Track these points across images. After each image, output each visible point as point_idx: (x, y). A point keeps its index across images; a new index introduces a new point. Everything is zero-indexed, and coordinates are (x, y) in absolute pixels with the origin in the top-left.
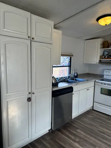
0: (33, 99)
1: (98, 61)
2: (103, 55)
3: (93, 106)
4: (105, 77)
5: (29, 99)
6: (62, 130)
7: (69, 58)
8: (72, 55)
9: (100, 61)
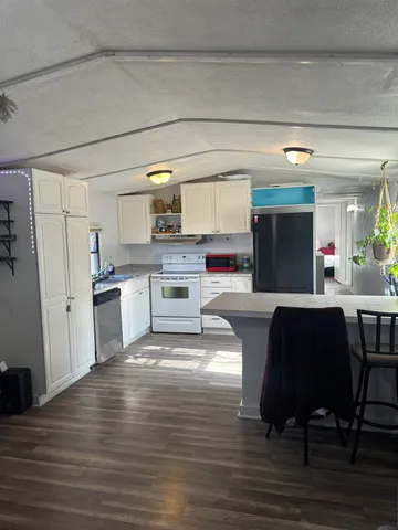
0: (72, 308)
1: (149, 238)
2: (157, 226)
3: (151, 327)
4: (165, 268)
5: (68, 309)
7: (95, 234)
8: (100, 229)
9: (153, 237)
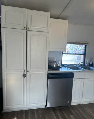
6: (57, 110)
7: (84, 46)
8: (88, 44)
